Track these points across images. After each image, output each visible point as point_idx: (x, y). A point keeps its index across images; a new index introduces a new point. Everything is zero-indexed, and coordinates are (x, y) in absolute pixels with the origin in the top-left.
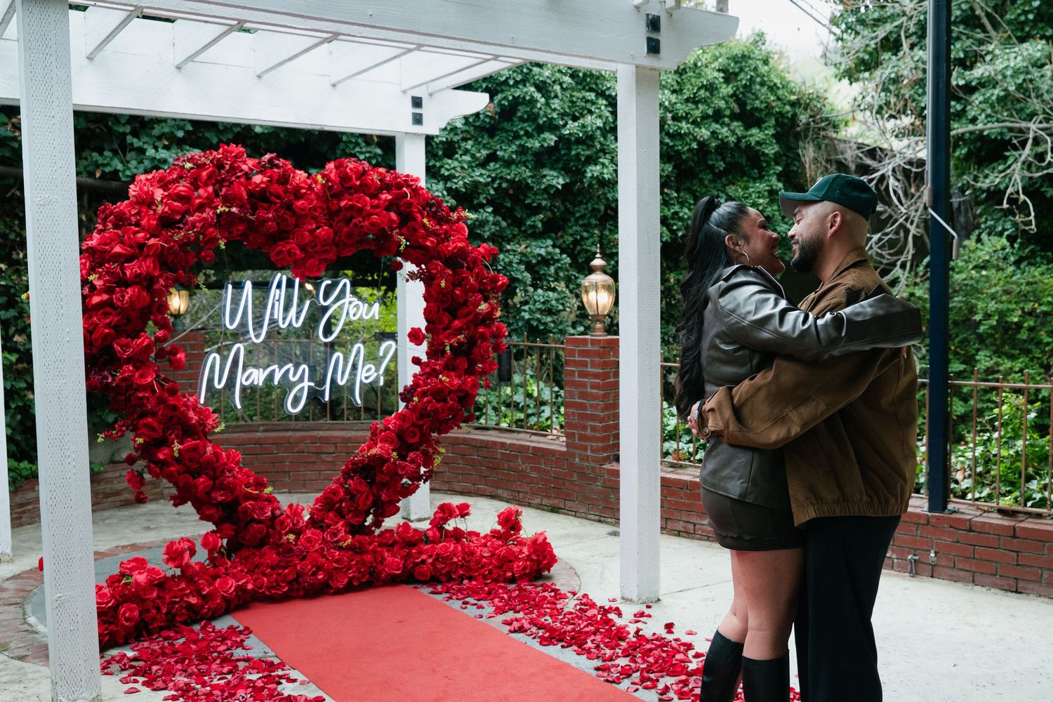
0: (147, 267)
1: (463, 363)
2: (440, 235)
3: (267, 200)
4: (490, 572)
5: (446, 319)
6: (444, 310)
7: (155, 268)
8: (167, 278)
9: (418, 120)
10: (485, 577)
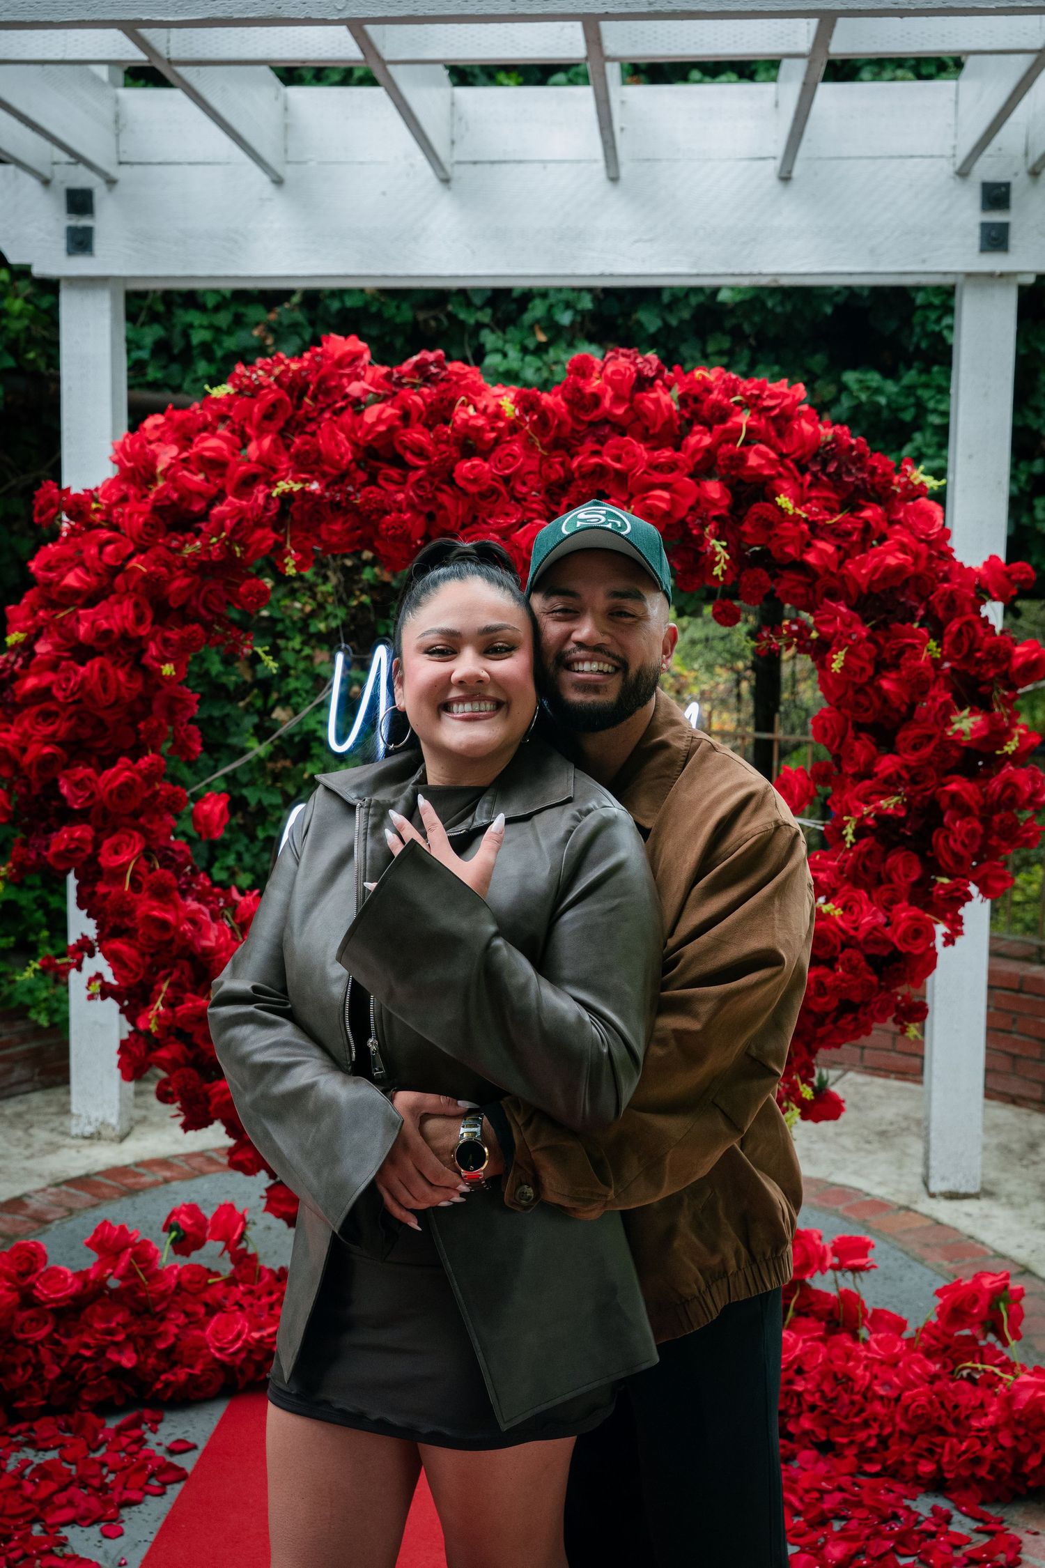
0: (124, 618)
1: (904, 867)
2: (849, 534)
3: (397, 461)
4: (883, 1442)
5: (862, 748)
6: (859, 727)
7: (140, 620)
8: (166, 642)
9: (995, 239)
10: (864, 1455)
